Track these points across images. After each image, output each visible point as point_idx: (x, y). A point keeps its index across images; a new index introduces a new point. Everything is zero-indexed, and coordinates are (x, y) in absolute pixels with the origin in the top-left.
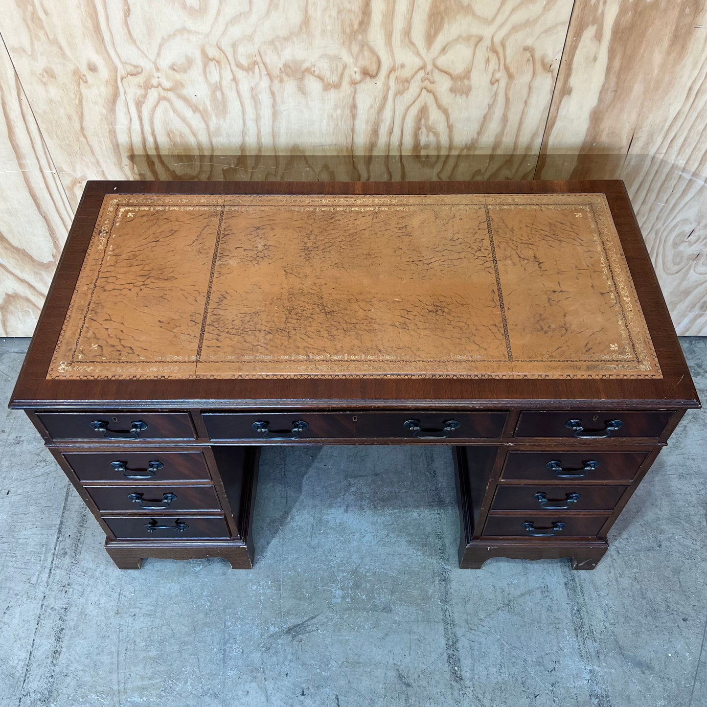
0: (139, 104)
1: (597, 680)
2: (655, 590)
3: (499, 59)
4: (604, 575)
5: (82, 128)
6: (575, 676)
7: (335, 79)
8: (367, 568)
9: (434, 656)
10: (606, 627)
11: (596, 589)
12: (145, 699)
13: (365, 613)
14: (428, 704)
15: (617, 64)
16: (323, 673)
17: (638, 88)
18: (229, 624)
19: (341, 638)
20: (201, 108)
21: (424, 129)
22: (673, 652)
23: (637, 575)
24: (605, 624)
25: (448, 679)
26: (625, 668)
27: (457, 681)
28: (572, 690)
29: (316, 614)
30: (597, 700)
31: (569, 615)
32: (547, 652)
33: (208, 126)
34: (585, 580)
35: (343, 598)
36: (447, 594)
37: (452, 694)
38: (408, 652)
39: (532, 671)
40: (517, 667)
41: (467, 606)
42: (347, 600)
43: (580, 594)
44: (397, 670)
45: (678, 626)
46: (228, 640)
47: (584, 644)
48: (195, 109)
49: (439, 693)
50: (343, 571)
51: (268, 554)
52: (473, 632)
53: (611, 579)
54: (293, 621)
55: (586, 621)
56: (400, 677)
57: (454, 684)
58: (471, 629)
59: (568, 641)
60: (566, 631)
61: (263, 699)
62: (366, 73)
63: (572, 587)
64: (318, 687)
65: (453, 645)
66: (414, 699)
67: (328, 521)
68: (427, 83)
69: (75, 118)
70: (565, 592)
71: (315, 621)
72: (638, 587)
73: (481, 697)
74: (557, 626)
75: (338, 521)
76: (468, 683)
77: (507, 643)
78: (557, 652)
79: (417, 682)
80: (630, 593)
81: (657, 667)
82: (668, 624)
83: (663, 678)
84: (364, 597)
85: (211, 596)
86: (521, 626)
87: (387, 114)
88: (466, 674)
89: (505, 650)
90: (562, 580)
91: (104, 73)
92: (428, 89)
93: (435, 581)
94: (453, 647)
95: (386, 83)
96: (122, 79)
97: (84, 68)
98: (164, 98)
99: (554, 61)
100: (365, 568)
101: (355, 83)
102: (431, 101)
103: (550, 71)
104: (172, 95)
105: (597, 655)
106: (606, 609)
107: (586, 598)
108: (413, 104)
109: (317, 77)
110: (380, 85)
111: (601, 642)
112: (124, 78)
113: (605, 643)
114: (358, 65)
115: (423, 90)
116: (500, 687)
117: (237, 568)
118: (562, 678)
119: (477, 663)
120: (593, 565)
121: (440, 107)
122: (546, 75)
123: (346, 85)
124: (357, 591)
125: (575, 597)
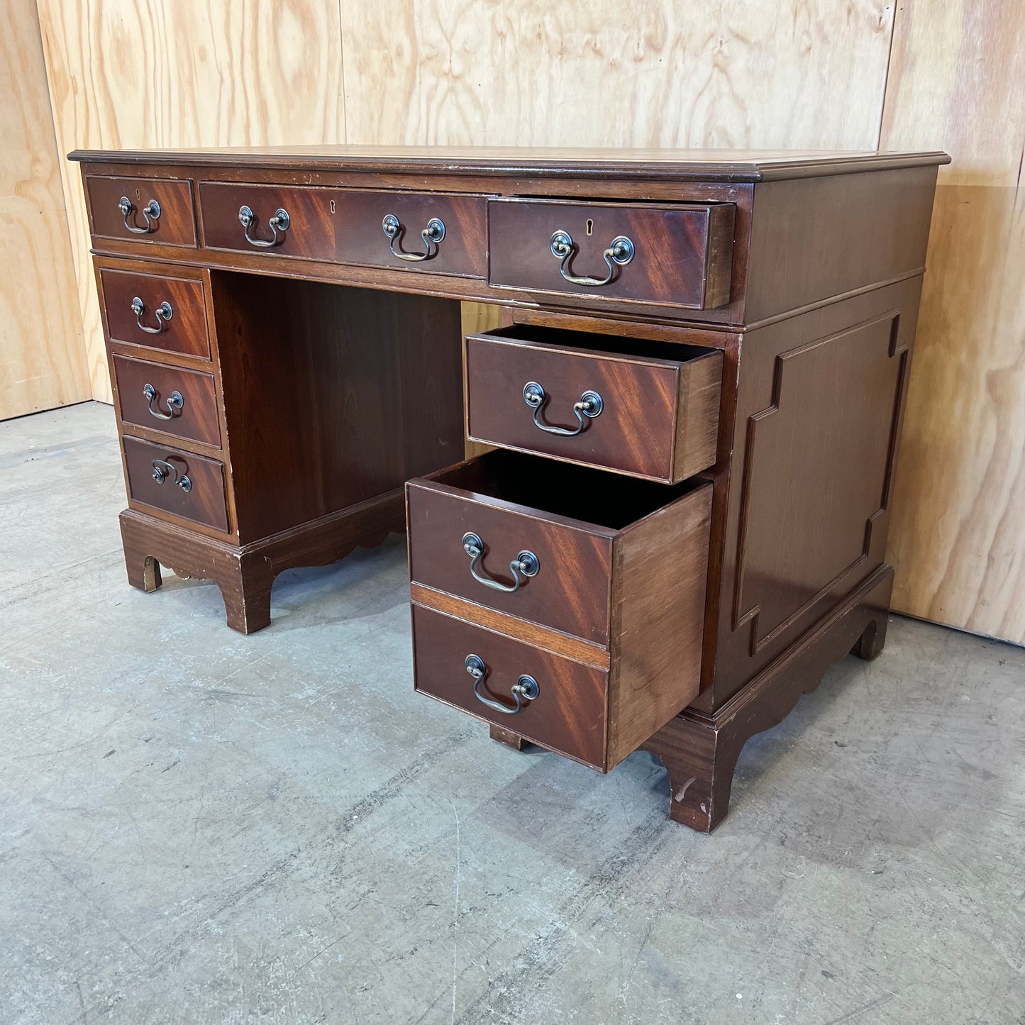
0: (430, 98)
1: (557, 946)
2: (805, 912)
3: (809, 14)
4: (723, 851)
6: (524, 921)
7: (616, 55)
8: (374, 689)
9: (344, 792)
11: (688, 858)
12: (8, 667)
13: (315, 719)
14: (271, 826)
15: (979, 11)
16: (194, 738)
18: (163, 660)
19: (257, 723)
20: (482, 103)
21: (714, 134)
22: (752, 997)
24: (656, 898)
25: (330, 820)
26: (628, 962)
27: (338, 829)
28: (497, 931)
29: (260, 694)
30: (526, 966)
31: (602, 859)
32: (511, 874)
33: (485, 126)
34: (680, 839)
35: (309, 697)
36: (441, 753)
37: (314, 836)
38: (315, 772)
39: (459, 877)
40: (444, 862)
41: (454, 775)
42: (310, 701)
43: (651, 849)
44: (280, 779)
45: (803, 974)
46: (144, 669)
47: (587, 898)
48: (477, 104)
49: (299, 826)
50: (341, 680)
51: (280, 635)
52: (429, 800)
53: (730, 861)
54: (229, 689)
55: (623, 879)
56: (274, 786)
57: (331, 827)
58: (429, 796)
59: (564, 882)
60: (574, 870)
61: (104, 723)
62: (650, 43)
63: (645, 835)
64: (170, 745)
65: (382, 797)
66: (260, 812)
67: (381, 641)
68: (720, 57)
69: (376, 117)
70: (626, 835)
71: (251, 698)
72: (774, 893)
73: (349, 859)
74: (566, 858)
75: (393, 645)
76: (351, 837)
77: (461, 833)
78: (529, 882)
79: (286, 801)
80: (749, 892)
81: (692, 995)
82: (783, 962)
83: (689, 1015)
84: (333, 708)
85: (178, 636)
87: (672, 108)
88: (360, 829)
89: (447, 839)
90: (639, 821)
92: (721, 67)
93: (442, 736)
94: (380, 798)
95: (671, 60)
96: (420, 65)
97: (393, 53)
98: (451, 90)
99: (885, 11)
100: (370, 689)
101: (638, 60)
102: (725, 88)
103: (880, 29)
104: (459, 85)
105: (594, 921)
106: (679, 885)
107: (656, 857)
108: (702, 91)
109: (598, 53)
110: (665, 63)
111: (620, 912)
112: (422, 63)
113: (626, 917)
114: (642, 33)
115: (716, 69)
116: (389, 867)
117: (232, 625)
118: (499, 911)
119: (391, 827)
120: (703, 808)
121: (735, 97)
122: (874, 35)
123: (628, 64)
124: (333, 700)
125: (638, 847)
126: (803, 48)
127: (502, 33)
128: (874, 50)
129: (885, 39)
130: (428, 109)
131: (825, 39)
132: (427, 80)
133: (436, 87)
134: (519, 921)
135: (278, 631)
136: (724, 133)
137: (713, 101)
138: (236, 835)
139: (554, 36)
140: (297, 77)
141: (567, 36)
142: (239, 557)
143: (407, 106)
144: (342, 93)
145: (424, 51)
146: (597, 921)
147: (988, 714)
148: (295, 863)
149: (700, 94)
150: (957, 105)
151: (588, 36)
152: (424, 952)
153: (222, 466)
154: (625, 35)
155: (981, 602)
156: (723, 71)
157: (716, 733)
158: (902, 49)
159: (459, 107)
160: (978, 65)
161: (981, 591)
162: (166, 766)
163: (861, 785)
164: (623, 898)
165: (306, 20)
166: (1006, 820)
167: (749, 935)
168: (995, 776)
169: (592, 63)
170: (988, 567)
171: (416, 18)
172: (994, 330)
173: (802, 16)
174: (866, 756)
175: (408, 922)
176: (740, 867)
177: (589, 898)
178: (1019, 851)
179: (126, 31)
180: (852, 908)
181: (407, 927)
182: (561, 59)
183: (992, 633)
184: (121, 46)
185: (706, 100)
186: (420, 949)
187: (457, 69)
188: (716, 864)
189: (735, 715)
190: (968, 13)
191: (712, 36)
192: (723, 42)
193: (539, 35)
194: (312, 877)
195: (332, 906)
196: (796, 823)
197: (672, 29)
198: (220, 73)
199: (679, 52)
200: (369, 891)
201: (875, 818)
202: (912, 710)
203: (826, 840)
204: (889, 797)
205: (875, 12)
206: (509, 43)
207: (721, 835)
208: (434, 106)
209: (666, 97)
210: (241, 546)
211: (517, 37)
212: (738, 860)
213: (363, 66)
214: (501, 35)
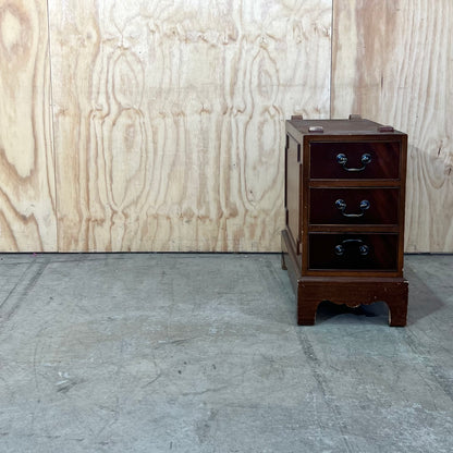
0: (109, 58)
3: (299, 30)
5: (74, 74)
7: (215, 41)
15: (362, 31)
17: (377, 45)
20: (142, 60)
21: (263, 73)
25: (305, 360)
27: (313, 360)
35: (218, 331)
48: (139, 61)
56: (266, 358)
62: (231, 38)
65: (308, 348)
68: (263, 44)
69: (73, 66)
76: (322, 361)
87: (242, 62)
91: (94, 39)
92: (264, 47)
95: (241, 44)
97: (85, 37)
98: (123, 54)
99: (329, 29)
101: (225, 44)
102: (266, 55)
104: (128, 53)
108: (256, 57)
109: (205, 40)
110: (238, 46)
112: (104, 42)
114: (227, 33)
115: (261, 48)
121: (271, 59)
122: (325, 38)
123: (220, 45)
126: (298, 41)
128: (325, 43)
130: (108, 63)
131: (307, 39)
132: (107, 49)
133: (113, 53)
136: (267, 73)
137: (261, 60)
139: (182, 33)
140: (15, 47)
141: (188, 33)
143: (94, 61)
144: (48, 55)
145: (105, 37)
151: (200, 34)
154: (218, 34)
156: (265, 49)
158: (336, 43)
159: (127, 62)
160: (364, 49)
169: (202, 45)
182: (186, 42)
185: (258, 59)
187: (126, 45)
190: (358, 31)
191: (259, 36)
192: (264, 38)
193: (174, 32)
197: (241, 33)
199: (244, 42)
205: (325, 30)
206: (157, 35)
208: (112, 62)
209: (239, 59)
211: (161, 33)
213: (63, 42)
214: (153, 32)
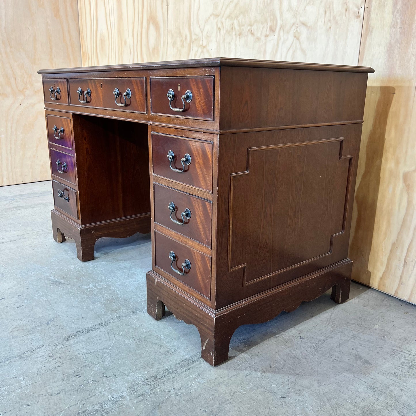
1: (117, 402)
2: (236, 409)
3: (331, 13)
4: (216, 375)
6: (111, 389)
9: (76, 326)
10: (170, 392)
11: (199, 376)
13: (85, 296)
14: (40, 334)
15: (399, 6)
16: (36, 297)
18: (46, 267)
19: (63, 295)
23: (238, 393)
24: (173, 390)
25: (63, 336)
27: (64, 340)
28: (97, 392)
29: (72, 285)
30: (99, 409)
31: (161, 370)
32: (119, 369)
34: (201, 367)
35: (89, 288)
36: (125, 316)
37: (53, 341)
38: (71, 317)
39: (97, 367)
40: (95, 360)
41: (124, 326)
42: (89, 290)
43: (185, 369)
44: (56, 317)
46: (37, 270)
49: (50, 336)
50: (106, 283)
51: (96, 264)
52: (107, 334)
53: (217, 380)
54: (62, 281)
55: (164, 379)
56: (52, 320)
57: (62, 339)
59: (138, 376)
60: (146, 372)
61: (9, 287)
62: (271, 29)
63: (187, 363)
64: (26, 298)
65: (90, 330)
66: (39, 329)
67: (132, 270)
68: (296, 33)
70: (179, 361)
71: (67, 286)
72: (228, 398)
73: (59, 352)
74: (146, 367)
76: (66, 344)
77: (110, 349)
78: (124, 374)
79: (52, 326)
80: (216, 395)
84: (95, 293)
85: (58, 259)
86: (130, 351)
87: (278, 55)
88: (72, 341)
89: (103, 351)
90: (188, 357)
91: (188, 40)
92: (297, 37)
93: (130, 310)
94: (88, 330)
95: (279, 35)
96: (193, 43)
97: (184, 38)
98: (202, 52)
99: (360, 8)
100: (115, 288)
101: (267, 36)
102: (298, 46)
103: (358, 17)
104: (205, 50)
105: (140, 395)
106: (187, 386)
107: (185, 373)
108: (290, 48)
109: (252, 34)
110: (276, 37)
111: (154, 393)
113: (155, 396)
114: (268, 24)
115: (295, 38)
116: (73, 358)
117: (78, 257)
118: (104, 383)
119: (84, 343)
120: (211, 354)
121: (302, 50)
122: (356, 20)
123: (263, 38)
124: (97, 290)
125: (180, 367)
126: (328, 27)
127: (220, 28)
128: (356, 26)
129: (360, 21)
131: (336, 23)
132: (194, 48)
133: (197, 51)
134: (109, 389)
135: (95, 262)
137: (294, 52)
138: (25, 336)
139: (237, 28)
140: (154, 49)
141: (242, 28)
142: (80, 229)
144: (167, 55)
145: (194, 37)
146: (141, 395)
147: (384, 335)
148: (38, 350)
149: (289, 49)
150: (390, 49)
151: (249, 27)
152: (62, 395)
153: (76, 192)
154: (262, 26)
155: (401, 283)
156: (298, 39)
157: (215, 318)
158: (367, 25)
160: (399, 30)
161: (401, 278)
162: (18, 306)
163: (300, 357)
164: (159, 387)
165: (157, 28)
166: (362, 384)
167: (204, 414)
168: (370, 363)
169: (251, 39)
170: (404, 267)
171: (192, 25)
172: (406, 153)
173: (328, 14)
174: (310, 345)
175: (64, 381)
176: (219, 384)
177: (145, 385)
178: (360, 400)
179: (104, 35)
180: (260, 411)
181: (63, 383)
182: (240, 37)
183: (406, 298)
184: (102, 41)
185: (291, 51)
186: (61, 393)
187: (204, 44)
188: (210, 380)
189: (228, 312)
190: (394, 7)
191: (294, 24)
192: (298, 26)
193: (232, 28)
194: (40, 357)
195: (40, 369)
196: (258, 369)
197: (279, 22)
198: (130, 50)
199: (281, 32)
200: (58, 366)
201: (298, 372)
202: (346, 328)
203: (268, 379)
204: (310, 364)
205: (356, 10)
206: (222, 32)
207: (220, 369)
209: (276, 51)
210: (82, 225)
211: (225, 30)
212: (221, 380)
213: (174, 44)
214: (219, 29)
